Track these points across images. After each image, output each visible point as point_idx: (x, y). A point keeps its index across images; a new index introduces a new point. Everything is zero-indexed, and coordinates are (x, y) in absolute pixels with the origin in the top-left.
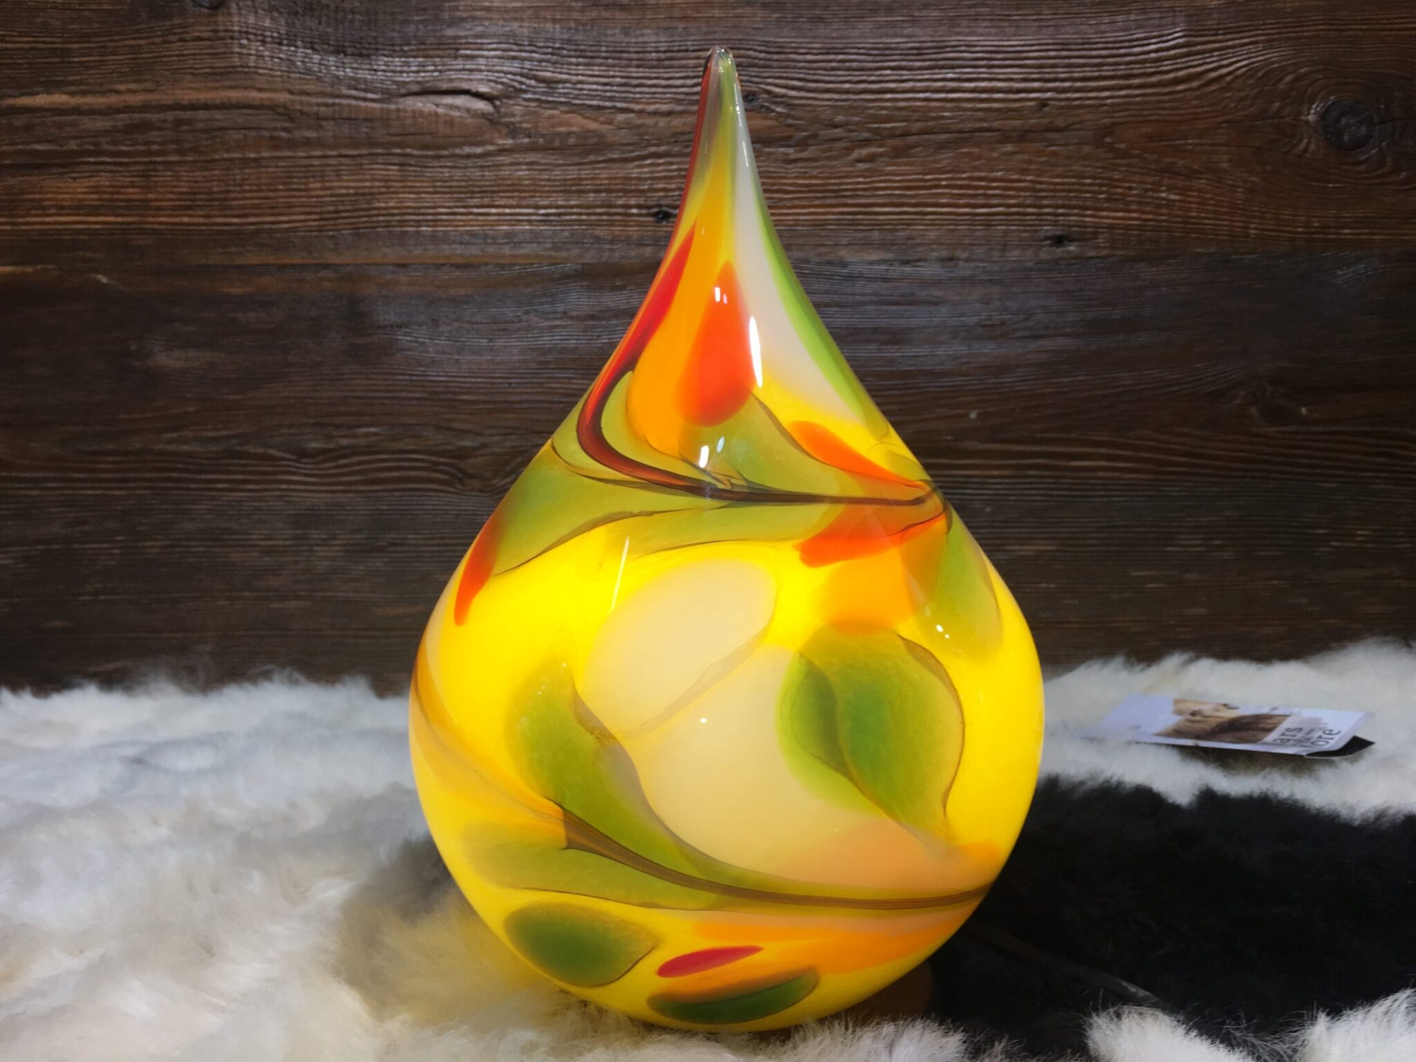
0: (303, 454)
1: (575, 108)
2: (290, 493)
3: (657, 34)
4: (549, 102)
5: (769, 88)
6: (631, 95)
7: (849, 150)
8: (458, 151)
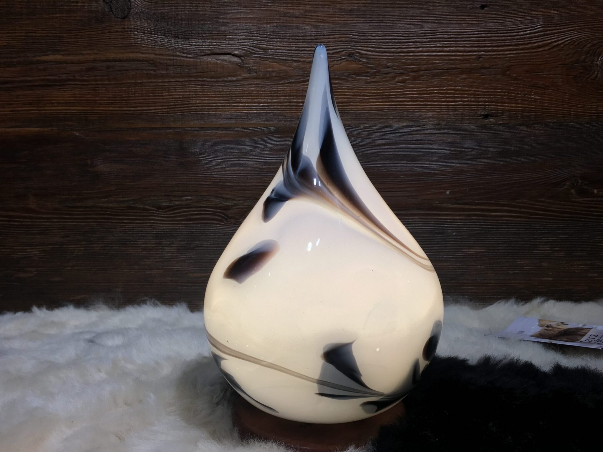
0: (160, 208)
1: (275, 60)
2: (154, 225)
3: (311, 28)
4: (265, 58)
5: (359, 51)
6: (300, 55)
7: (394, 78)
8: (226, 79)
